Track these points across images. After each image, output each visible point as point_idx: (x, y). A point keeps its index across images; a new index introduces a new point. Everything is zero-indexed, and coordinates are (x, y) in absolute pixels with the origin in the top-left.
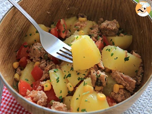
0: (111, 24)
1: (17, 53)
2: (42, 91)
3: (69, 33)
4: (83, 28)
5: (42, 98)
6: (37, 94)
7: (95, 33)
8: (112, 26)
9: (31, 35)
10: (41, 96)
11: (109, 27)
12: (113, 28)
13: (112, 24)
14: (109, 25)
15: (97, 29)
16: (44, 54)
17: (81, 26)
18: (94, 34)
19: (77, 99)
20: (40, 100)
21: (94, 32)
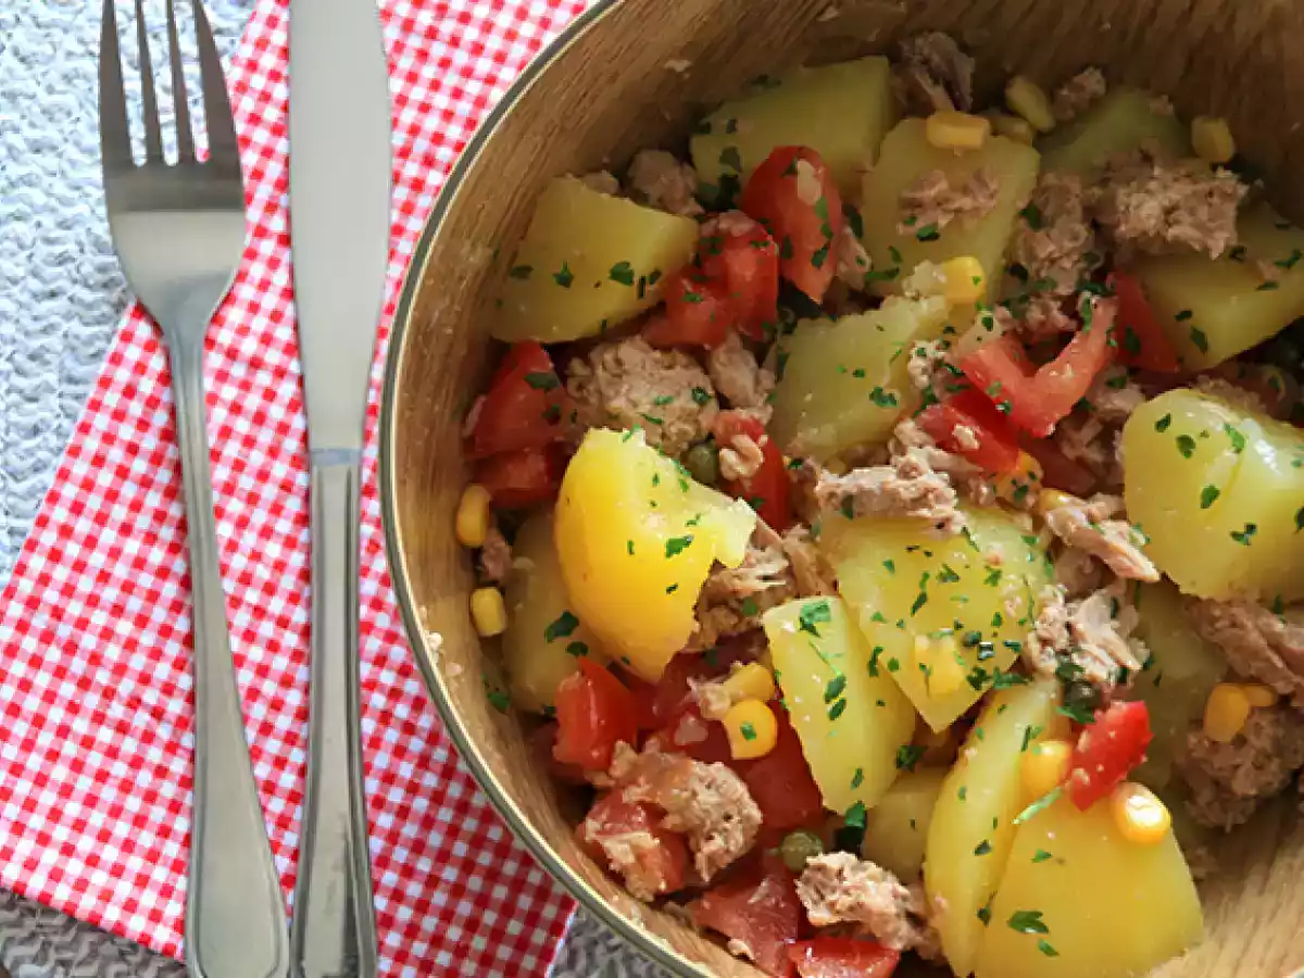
0: (1192, 212)
1: (474, 417)
2: (718, 770)
3: (861, 262)
4: (970, 224)
5: (727, 825)
6: (685, 795)
7: (1067, 264)
8: (1199, 226)
9: (565, 280)
10: (719, 805)
11: (1182, 231)
12: (1210, 243)
13: (1203, 213)
14: (1182, 215)
15: (1075, 238)
16: (685, 446)
17: (958, 211)
18: (1054, 274)
19: (982, 848)
20: (718, 842)
21: (1053, 261)
